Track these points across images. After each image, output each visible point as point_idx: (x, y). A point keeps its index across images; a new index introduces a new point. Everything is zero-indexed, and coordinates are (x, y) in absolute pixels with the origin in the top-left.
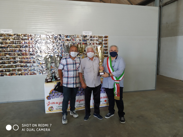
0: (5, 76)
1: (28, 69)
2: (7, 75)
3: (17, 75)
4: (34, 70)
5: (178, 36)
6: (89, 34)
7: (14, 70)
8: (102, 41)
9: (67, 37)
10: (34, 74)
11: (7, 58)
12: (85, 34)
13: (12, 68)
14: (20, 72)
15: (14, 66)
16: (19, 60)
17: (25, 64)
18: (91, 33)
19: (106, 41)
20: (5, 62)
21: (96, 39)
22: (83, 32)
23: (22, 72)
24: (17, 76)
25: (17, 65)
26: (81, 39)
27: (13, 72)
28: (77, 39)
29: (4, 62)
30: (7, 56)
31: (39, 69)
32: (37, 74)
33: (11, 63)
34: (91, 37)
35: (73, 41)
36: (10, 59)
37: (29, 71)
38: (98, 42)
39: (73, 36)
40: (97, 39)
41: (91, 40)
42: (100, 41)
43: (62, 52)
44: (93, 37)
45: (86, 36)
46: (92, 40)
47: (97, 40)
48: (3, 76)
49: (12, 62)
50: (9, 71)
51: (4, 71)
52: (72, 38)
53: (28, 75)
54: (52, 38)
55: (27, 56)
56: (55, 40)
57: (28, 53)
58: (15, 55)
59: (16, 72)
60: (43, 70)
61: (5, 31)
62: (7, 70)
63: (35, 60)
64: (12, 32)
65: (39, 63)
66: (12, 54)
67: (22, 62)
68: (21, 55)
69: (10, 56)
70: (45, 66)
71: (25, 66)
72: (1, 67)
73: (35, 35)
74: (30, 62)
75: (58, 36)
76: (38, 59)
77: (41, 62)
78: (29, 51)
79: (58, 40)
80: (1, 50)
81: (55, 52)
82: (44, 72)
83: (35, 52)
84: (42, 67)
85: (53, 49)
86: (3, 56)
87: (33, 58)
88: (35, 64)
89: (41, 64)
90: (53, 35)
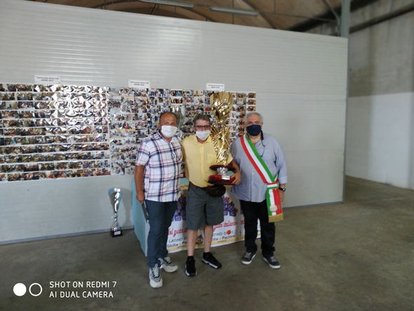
0: (41, 179)
1: (92, 162)
3: (68, 176)
4: (105, 164)
6: (220, 88)
7: (62, 166)
8: (245, 103)
9: (175, 94)
10: (105, 172)
11: (48, 140)
12: (210, 89)
13: (59, 160)
14: (75, 170)
16: (73, 142)
17: (86, 153)
18: (223, 87)
19: (252, 103)
20: (43, 148)
22: (208, 84)
23: (81, 169)
24: (68, 178)
25: (70, 154)
26: (203, 100)
27: (60, 170)
28: (196, 99)
29: (41, 146)
30: (48, 134)
31: (117, 163)
32: (112, 174)
33: (56, 149)
35: (187, 103)
36: (54, 141)
37: (96, 166)
38: (235, 106)
39: (188, 92)
40: (235, 99)
42: (241, 102)
47: (235, 102)
48: (36, 178)
49: (58, 149)
50: (49, 168)
51: (40, 167)
52: (186, 96)
53: (92, 175)
54: (145, 96)
55: (90, 134)
56: (150, 101)
57: (93, 129)
58: (65, 132)
59: (67, 170)
60: (124, 165)
61: (45, 80)
62: (46, 166)
63: (108, 143)
64: (59, 80)
65: (117, 150)
66: (59, 130)
67: (81, 148)
68: (78, 133)
69: (53, 135)
70: (130, 155)
71: (86, 157)
72: (32, 159)
73: (110, 89)
74: (98, 147)
75: (156, 92)
76: (115, 142)
77: (121, 147)
78: (95, 124)
79: (158, 100)
80: (34, 120)
81: (151, 126)
82: (126, 169)
83: (108, 126)
84: (123, 158)
85: (146, 119)
86: (38, 134)
87: (104, 138)
88: (107, 152)
89: (120, 151)
90: (147, 89)
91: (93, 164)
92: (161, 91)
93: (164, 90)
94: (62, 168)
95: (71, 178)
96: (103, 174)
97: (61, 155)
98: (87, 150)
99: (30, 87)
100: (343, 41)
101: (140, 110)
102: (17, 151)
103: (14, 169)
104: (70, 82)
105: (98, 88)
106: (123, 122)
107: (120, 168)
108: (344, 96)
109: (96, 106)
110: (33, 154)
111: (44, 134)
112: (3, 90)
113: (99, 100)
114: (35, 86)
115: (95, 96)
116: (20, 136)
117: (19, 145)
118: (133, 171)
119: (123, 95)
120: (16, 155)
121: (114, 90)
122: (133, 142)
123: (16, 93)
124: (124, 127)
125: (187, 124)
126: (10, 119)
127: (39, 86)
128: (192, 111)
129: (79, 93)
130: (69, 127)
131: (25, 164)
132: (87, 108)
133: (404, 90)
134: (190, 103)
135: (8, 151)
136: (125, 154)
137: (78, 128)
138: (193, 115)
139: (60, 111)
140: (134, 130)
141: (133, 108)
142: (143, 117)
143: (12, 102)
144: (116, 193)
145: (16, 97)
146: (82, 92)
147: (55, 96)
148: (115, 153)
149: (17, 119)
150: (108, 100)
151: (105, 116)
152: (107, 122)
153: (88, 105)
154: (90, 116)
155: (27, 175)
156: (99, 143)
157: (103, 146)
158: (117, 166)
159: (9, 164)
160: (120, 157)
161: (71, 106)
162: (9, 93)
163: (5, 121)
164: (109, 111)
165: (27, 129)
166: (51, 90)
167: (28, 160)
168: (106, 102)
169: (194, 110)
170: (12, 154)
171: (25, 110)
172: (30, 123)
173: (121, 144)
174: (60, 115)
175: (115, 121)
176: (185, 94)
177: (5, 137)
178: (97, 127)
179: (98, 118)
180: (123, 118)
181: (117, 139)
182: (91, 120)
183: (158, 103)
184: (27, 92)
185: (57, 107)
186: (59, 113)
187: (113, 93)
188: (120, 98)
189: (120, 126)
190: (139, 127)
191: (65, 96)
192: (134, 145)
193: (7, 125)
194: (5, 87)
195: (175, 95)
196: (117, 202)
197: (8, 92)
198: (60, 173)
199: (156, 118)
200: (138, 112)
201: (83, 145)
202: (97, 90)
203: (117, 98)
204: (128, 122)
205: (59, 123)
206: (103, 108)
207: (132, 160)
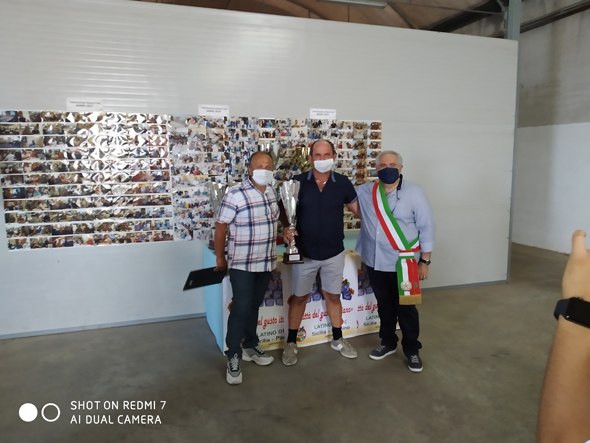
0: (76, 245)
1: (148, 222)
2: (82, 242)
3: (114, 241)
4: (166, 225)
5: (557, 124)
6: (328, 116)
7: (105, 227)
8: (365, 138)
10: (166, 237)
11: (85, 190)
14: (123, 234)
15: (104, 214)
16: (120, 194)
17: (138, 208)
18: (335, 114)
19: (376, 137)
20: (79, 201)
21: (346, 130)
22: (312, 110)
23: (131, 231)
24: (113, 245)
26: (305, 133)
27: (103, 234)
29: (76, 200)
30: (85, 183)
31: (183, 224)
32: (175, 239)
33: (97, 203)
34: (334, 126)
35: (282, 138)
36: (94, 192)
37: (152, 228)
38: (352, 142)
39: (284, 122)
40: (351, 131)
41: (332, 135)
42: (359, 136)
44: (339, 126)
45: (320, 123)
46: (336, 136)
47: (351, 136)
48: (70, 244)
49: (100, 203)
50: (88, 231)
51: (75, 228)
52: (280, 128)
53: (147, 241)
54: (222, 127)
55: (145, 183)
56: (229, 134)
57: (149, 174)
58: (109, 179)
59: (112, 233)
60: (192, 226)
61: (81, 105)
62: (83, 228)
63: (169, 194)
64: (101, 106)
65: (183, 205)
66: (101, 176)
67: (131, 202)
68: (127, 181)
69: (93, 183)
70: (200, 213)
71: (139, 215)
72: (64, 218)
73: (172, 118)
74: (156, 201)
75: (238, 122)
76: (180, 193)
77: (188, 201)
78: (152, 168)
79: (240, 133)
80: (66, 162)
81: (230, 171)
82: (195, 232)
83: (170, 171)
84: (191, 216)
85: (223, 161)
86: (72, 182)
87: (164, 188)
88: (168, 208)
89: (187, 206)
90: (225, 118)
91: (149, 225)
92: (245, 120)
93: (250, 119)
94: (105, 230)
95: (117, 244)
96: (162, 240)
97: (104, 211)
98: (140, 205)
99: (60, 115)
100: (510, 45)
101: (215, 148)
102: (43, 206)
103: (39, 231)
104: (116, 109)
105: (156, 117)
106: (190, 165)
107: (186, 230)
108: (511, 126)
109: (153, 142)
110: (64, 211)
111: (81, 183)
112: (23, 120)
113: (156, 133)
114: (68, 114)
115: (151, 128)
116: (46, 185)
117: (45, 198)
118: (204, 235)
119: (191, 126)
120: (41, 211)
121: (178, 120)
122: (205, 193)
123: (42, 124)
124: (192, 172)
125: (281, 168)
126: (33, 161)
127: (74, 114)
128: (288, 150)
129: (129, 124)
130: (115, 172)
131: (53, 224)
132: (140, 145)
134: (285, 138)
135: (30, 206)
136: (194, 211)
137: (127, 173)
139: (102, 149)
140: (207, 177)
141: (205, 145)
142: (219, 158)
143: (36, 137)
145: (41, 129)
146: (133, 123)
147: (95, 129)
148: (180, 209)
149: (42, 162)
150: (169, 133)
151: (165, 156)
152: (168, 165)
153: (141, 141)
154: (144, 157)
155: (57, 240)
156: (157, 195)
157: (162, 200)
158: (183, 227)
159: (32, 225)
160: (187, 214)
161: (118, 142)
162: (32, 125)
163: (27, 165)
164: (171, 149)
165: (56, 175)
166: (89, 120)
167: (58, 219)
168: (167, 137)
169: (291, 147)
170: (36, 211)
171: (53, 148)
172: (60, 166)
173: (188, 197)
174: (102, 154)
175: (179, 164)
176: (279, 124)
177: (26, 186)
178: (155, 172)
179: (155, 160)
180: (191, 160)
181: (183, 189)
183: (241, 138)
184: (56, 123)
185: (97, 143)
186: (101, 152)
187: (176, 124)
188: (186, 131)
189: (186, 171)
190: (214, 173)
191: (109, 128)
192: (206, 198)
193: (29, 169)
194: (26, 116)
195: (264, 125)
197: (30, 123)
198: (103, 237)
199: (238, 160)
200: (212, 150)
201: (135, 197)
202: (154, 120)
203: (182, 131)
204: (197, 165)
205: (101, 166)
206: (163, 145)
207: (204, 220)
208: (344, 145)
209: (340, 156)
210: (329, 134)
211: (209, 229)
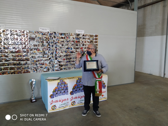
3: (9, 74)
4: (28, 68)
6: (82, 32)
8: (93, 39)
10: (28, 72)
12: (78, 33)
13: (4, 66)
14: (12, 71)
15: (6, 64)
16: (12, 57)
17: (18, 62)
18: (84, 32)
19: (96, 39)
21: (87, 37)
22: (77, 30)
23: (15, 70)
25: (10, 63)
26: (75, 37)
27: (5, 71)
28: (71, 37)
31: (34, 67)
32: (31, 72)
34: (83, 35)
36: (2, 57)
37: (23, 69)
38: (89, 41)
39: (68, 34)
40: (89, 37)
41: (83, 38)
42: (91, 39)
43: (57, 50)
44: (85, 36)
45: (79, 35)
46: (84, 39)
47: (89, 39)
49: (4, 61)
52: (67, 36)
53: (21, 73)
54: (47, 35)
55: (20, 53)
56: (49, 37)
57: (22, 51)
58: (7, 52)
59: (9, 71)
60: (37, 68)
63: (29, 57)
64: (4, 27)
65: (33, 61)
66: (4, 51)
67: (15, 60)
68: (14, 53)
69: (1, 54)
70: (40, 63)
71: (18, 64)
73: (30, 32)
74: (24, 60)
75: (52, 34)
76: (33, 57)
77: (35, 60)
78: (23, 48)
79: (53, 37)
81: (50, 50)
82: (38, 70)
83: (29, 49)
84: (36, 65)
85: (47, 46)
87: (27, 55)
88: (28, 62)
89: (35, 61)
90: (48, 32)
91: (22, 68)
92: (55, 33)
93: (56, 32)
94: (6, 70)
95: (10, 74)
96: (26, 73)
97: (5, 63)
98: (18, 61)
100: (135, 13)
101: (45, 42)
104: (10, 28)
105: (24, 31)
106: (36, 47)
107: (35, 69)
109: (23, 40)
113: (24, 36)
115: (22, 35)
118: (41, 71)
119: (36, 34)
121: (32, 32)
122: (41, 57)
124: (37, 50)
125: (67, 49)
128: (69, 43)
129: (14, 33)
130: (9, 50)
132: (18, 41)
133: (158, 35)
134: (68, 39)
136: (37, 63)
137: (14, 50)
138: (70, 44)
139: (5, 42)
140: (42, 51)
141: (41, 41)
142: (46, 45)
144: (33, 82)
146: (16, 33)
147: (2, 35)
148: (33, 62)
150: (29, 37)
151: (27, 44)
152: (28, 48)
153: (19, 39)
154: (20, 45)
156: (24, 58)
157: (26, 59)
160: (35, 64)
161: (10, 39)
164: (29, 42)
168: (28, 38)
173: (35, 58)
174: (5, 44)
175: (32, 47)
176: (66, 34)
178: (24, 50)
179: (24, 46)
180: (36, 46)
181: (34, 56)
182: (20, 47)
183: (54, 39)
185: (3, 40)
186: (4, 43)
187: (31, 34)
188: (35, 36)
189: (35, 49)
190: (44, 50)
191: (7, 35)
192: (41, 59)
195: (61, 35)
196: (34, 86)
198: (5, 72)
199: (52, 46)
200: (44, 43)
201: (17, 58)
202: (23, 32)
203: (34, 36)
204: (39, 47)
205: (4, 48)
206: (26, 41)
207: (41, 66)
208: (87, 42)
209: (85, 45)
210: (82, 38)
211: (43, 69)
